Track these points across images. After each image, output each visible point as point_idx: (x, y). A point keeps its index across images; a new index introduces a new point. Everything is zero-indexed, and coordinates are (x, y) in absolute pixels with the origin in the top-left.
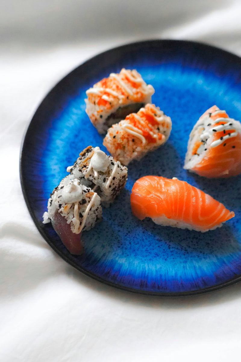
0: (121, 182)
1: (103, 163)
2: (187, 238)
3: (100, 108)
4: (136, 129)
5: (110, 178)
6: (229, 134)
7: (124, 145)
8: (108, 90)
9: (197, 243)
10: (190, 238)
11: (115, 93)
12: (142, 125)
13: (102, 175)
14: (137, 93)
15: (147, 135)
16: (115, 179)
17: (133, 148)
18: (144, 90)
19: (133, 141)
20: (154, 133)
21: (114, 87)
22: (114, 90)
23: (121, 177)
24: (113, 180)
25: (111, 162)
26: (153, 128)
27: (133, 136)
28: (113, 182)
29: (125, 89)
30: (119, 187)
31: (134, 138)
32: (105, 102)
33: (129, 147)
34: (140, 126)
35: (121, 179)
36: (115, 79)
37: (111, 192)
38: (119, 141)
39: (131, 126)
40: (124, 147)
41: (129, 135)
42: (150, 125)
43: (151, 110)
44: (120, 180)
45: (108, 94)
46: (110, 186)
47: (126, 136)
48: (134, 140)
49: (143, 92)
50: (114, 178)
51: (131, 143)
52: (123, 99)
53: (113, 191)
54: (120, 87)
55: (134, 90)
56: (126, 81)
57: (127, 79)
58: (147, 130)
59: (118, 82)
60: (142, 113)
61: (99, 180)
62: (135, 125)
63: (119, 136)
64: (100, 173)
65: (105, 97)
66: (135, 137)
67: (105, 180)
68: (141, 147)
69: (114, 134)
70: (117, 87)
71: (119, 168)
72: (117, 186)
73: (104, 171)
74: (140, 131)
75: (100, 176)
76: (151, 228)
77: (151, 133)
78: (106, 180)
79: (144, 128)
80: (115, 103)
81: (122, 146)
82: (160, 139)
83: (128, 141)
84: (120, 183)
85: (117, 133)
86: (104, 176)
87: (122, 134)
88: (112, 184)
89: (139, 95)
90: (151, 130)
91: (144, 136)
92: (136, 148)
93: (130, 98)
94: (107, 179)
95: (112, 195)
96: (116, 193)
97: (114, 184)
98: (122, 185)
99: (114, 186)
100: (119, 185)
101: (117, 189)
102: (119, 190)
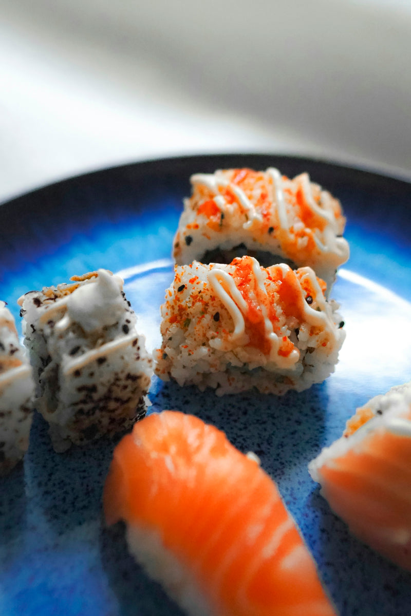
0: (118, 386)
1: (97, 308)
3: (196, 220)
4: (237, 293)
5: (91, 354)
7: (191, 317)
8: (238, 191)
11: (248, 204)
12: (258, 295)
13: (78, 336)
14: (302, 235)
15: (255, 321)
16: (105, 364)
17: (204, 335)
18: (323, 242)
19: (217, 317)
20: (276, 330)
21: (257, 193)
22: (250, 198)
23: (122, 372)
24: (95, 365)
25: (126, 323)
26: (282, 319)
27: (223, 306)
28: (95, 368)
29: (276, 211)
30: (107, 398)
31: (222, 312)
32: (215, 209)
33: (198, 327)
34: (251, 294)
35: (122, 376)
36: (271, 181)
37: (75, 392)
38: (186, 301)
39: (233, 282)
40: (188, 322)
41: (213, 298)
42: (279, 310)
43: (307, 282)
44: (118, 380)
45: (232, 198)
46: (77, 373)
47: (206, 298)
48: (220, 317)
49: (317, 240)
50: (101, 361)
51: (207, 319)
52: (256, 222)
53: (82, 395)
54: (270, 199)
55: (299, 225)
56: (294, 199)
57: (299, 196)
58: (263, 310)
59: (274, 191)
60: (279, 272)
61: (62, 343)
62: (240, 285)
63: (191, 290)
64: (76, 327)
65: (221, 201)
66: (226, 309)
67: (75, 352)
68: (226, 340)
69: (185, 281)
70: (263, 197)
71: (136, 348)
72: (102, 391)
73: (87, 329)
74: (244, 304)
75: (71, 335)
77: (268, 324)
78: (80, 352)
79: (260, 302)
80: (234, 222)
81: (184, 317)
82: (284, 353)
83: (204, 311)
85: (192, 281)
86: (81, 342)
87: (201, 287)
88: (85, 373)
89: (302, 242)
90: (273, 318)
91: (246, 320)
92: (213, 338)
93: (276, 233)
94: (83, 351)
95: (76, 404)
96: (91, 412)
97: (92, 374)
98: (117, 400)
99: (89, 382)
100: (110, 391)
101: (96, 396)
102: (103, 409)
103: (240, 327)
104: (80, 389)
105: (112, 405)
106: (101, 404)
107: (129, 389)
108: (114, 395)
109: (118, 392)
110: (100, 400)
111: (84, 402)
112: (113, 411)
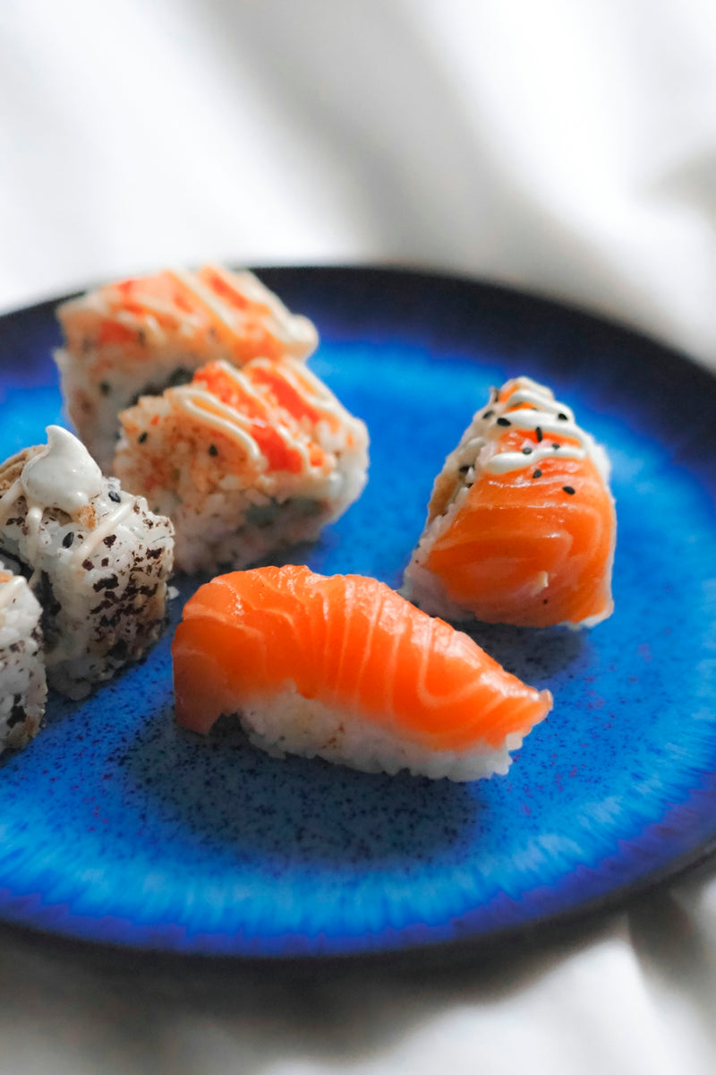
0: (141, 570)
2: (375, 808)
4: (225, 408)
5: (95, 537)
6: (556, 446)
7: (177, 466)
9: (411, 826)
10: (385, 809)
13: (62, 524)
15: (266, 436)
16: (115, 544)
17: (208, 479)
19: (213, 451)
23: (141, 549)
24: (104, 548)
25: (111, 490)
26: (293, 424)
27: (215, 434)
28: (106, 552)
30: (131, 591)
31: (218, 442)
33: (196, 476)
35: (142, 554)
37: (93, 592)
38: (160, 451)
39: (209, 396)
40: (176, 474)
41: (197, 429)
44: (138, 560)
46: (89, 564)
47: (187, 433)
48: (217, 450)
50: (110, 540)
51: (203, 460)
53: (100, 596)
60: (260, 371)
63: (159, 435)
64: (54, 513)
66: (222, 436)
67: (68, 541)
68: (241, 474)
69: (144, 427)
71: (141, 514)
72: (123, 582)
73: (70, 508)
74: (242, 418)
75: (51, 522)
76: (242, 771)
77: (284, 432)
78: (76, 540)
81: (168, 472)
82: (317, 461)
83: (193, 451)
84: (137, 574)
85: (154, 423)
86: (69, 527)
87: (173, 423)
88: (97, 562)
90: (286, 424)
92: (221, 478)
94: (80, 537)
95: (96, 611)
96: (116, 618)
97: (105, 562)
98: (145, 590)
99: (106, 573)
100: (132, 581)
101: (118, 592)
102: (130, 610)
103: (255, 450)
104: (97, 587)
105: (140, 599)
106: (126, 603)
107: (154, 571)
108: (139, 585)
109: (143, 580)
110: (124, 597)
111: (106, 604)
112: (140, 610)
